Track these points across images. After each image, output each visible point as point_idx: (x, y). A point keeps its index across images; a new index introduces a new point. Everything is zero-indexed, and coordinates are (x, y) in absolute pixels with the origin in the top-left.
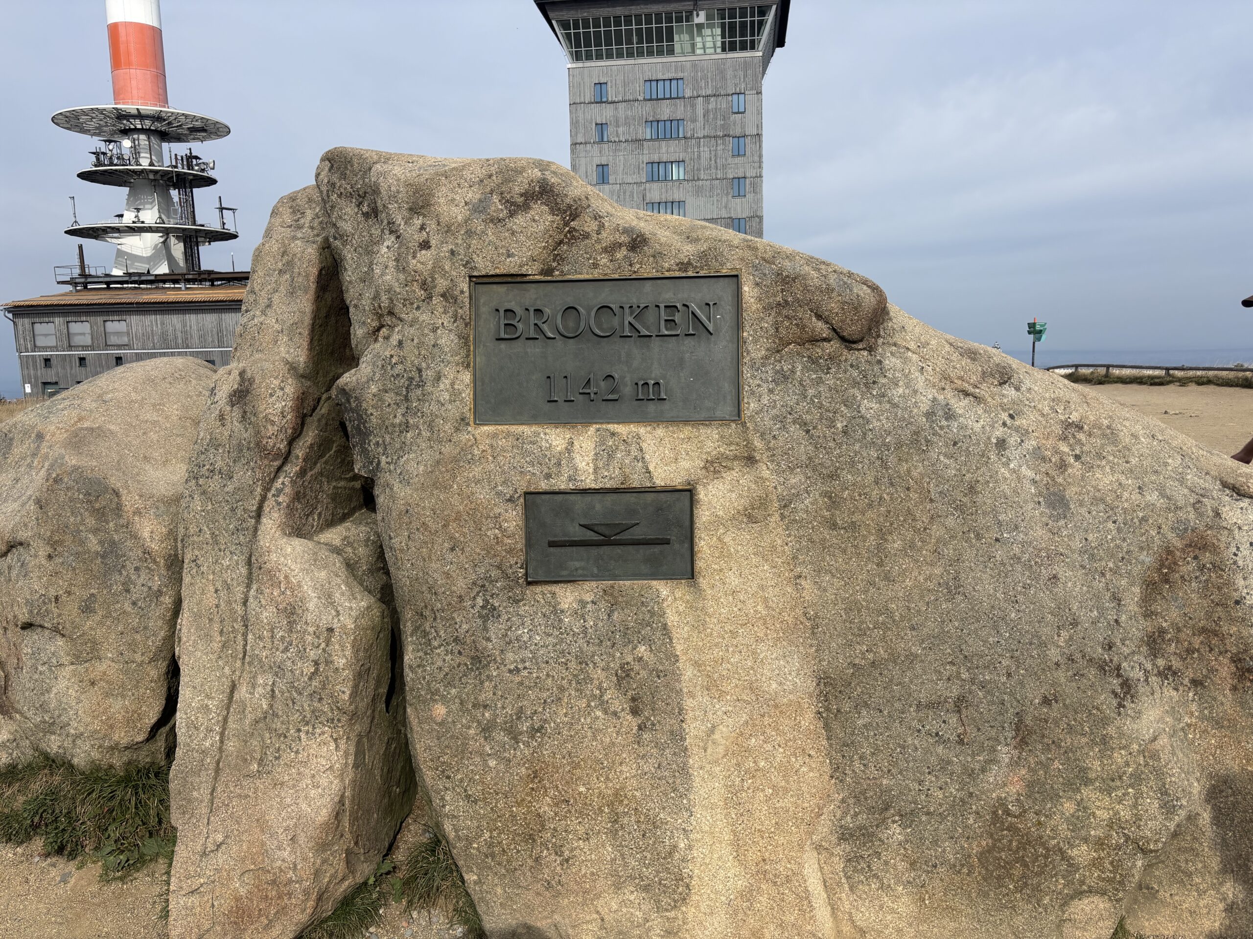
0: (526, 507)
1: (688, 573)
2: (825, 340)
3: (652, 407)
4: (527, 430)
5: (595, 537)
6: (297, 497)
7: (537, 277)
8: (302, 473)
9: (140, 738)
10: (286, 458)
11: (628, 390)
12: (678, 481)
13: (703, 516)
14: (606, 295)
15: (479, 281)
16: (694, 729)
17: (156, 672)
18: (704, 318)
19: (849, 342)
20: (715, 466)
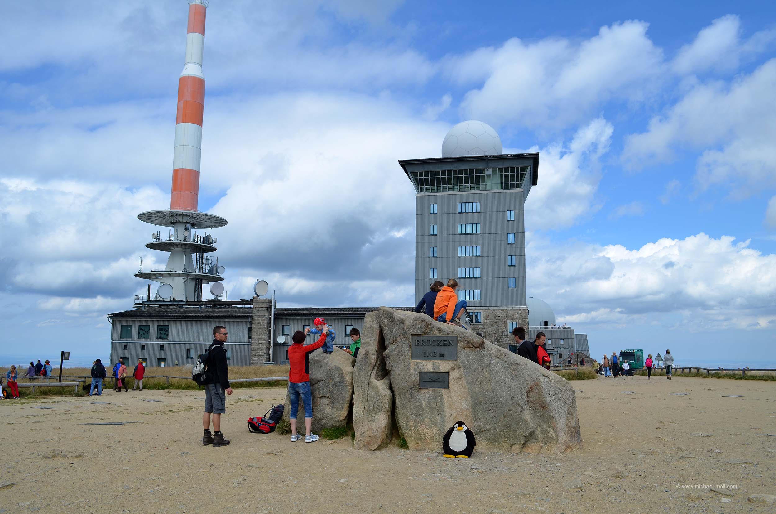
0: (420, 375)
1: (448, 387)
2: (472, 347)
3: (442, 358)
4: (421, 361)
5: (432, 381)
6: (377, 373)
7: (423, 335)
8: (377, 369)
9: (343, 419)
10: (375, 366)
11: (438, 354)
12: (446, 371)
13: (451, 378)
14: (435, 339)
15: (412, 335)
16: (447, 414)
17: (346, 406)
18: (451, 343)
19: (476, 348)
20: (453, 369)
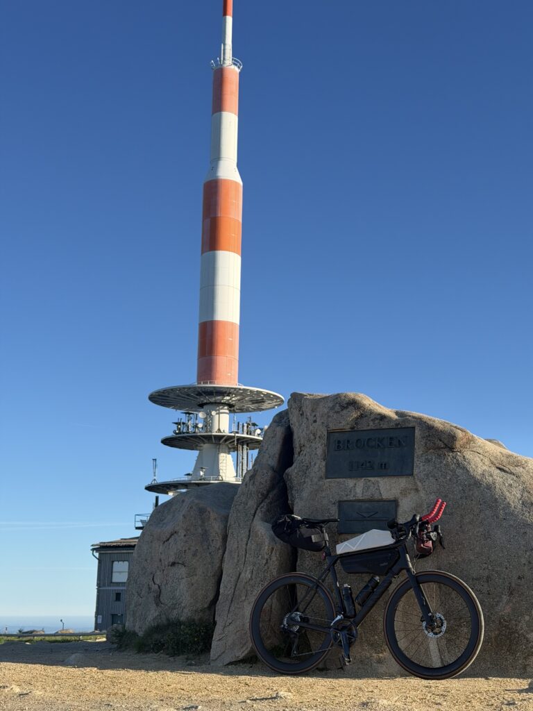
0: (339, 506)
2: (443, 448)
3: (384, 472)
4: (341, 480)
7: (349, 430)
11: (376, 466)
12: (391, 497)
13: (400, 510)
14: (370, 435)
15: (330, 432)
18: (401, 442)
19: (451, 449)
20: (404, 492)
